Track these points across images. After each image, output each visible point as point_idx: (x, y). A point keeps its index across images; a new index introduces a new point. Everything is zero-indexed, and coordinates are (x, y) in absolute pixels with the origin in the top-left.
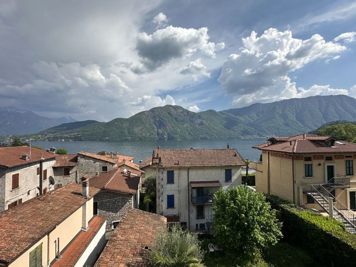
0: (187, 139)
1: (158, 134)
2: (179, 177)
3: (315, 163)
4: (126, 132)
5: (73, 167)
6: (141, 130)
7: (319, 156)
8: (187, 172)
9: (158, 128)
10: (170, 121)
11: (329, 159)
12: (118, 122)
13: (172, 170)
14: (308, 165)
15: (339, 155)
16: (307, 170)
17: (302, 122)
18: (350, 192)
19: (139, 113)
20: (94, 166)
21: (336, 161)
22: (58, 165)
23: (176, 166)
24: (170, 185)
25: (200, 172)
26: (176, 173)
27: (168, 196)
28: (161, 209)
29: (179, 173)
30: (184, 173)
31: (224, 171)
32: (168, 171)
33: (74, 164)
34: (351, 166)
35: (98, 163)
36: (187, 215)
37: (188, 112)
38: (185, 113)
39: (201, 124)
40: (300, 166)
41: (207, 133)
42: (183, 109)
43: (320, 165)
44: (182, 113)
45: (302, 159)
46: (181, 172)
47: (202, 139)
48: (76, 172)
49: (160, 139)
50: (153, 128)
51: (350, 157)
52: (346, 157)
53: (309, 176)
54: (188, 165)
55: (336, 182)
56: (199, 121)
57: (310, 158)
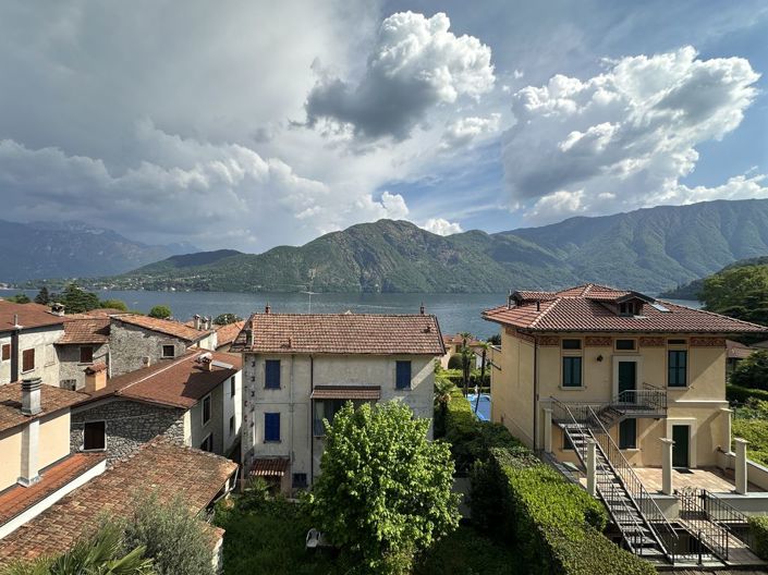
0: (423, 292)
1: (362, 280)
2: (292, 374)
3: (588, 354)
4: (297, 274)
5: (100, 345)
6: (328, 270)
7: (599, 338)
8: (309, 363)
9: (362, 268)
10: (388, 253)
11: (626, 345)
12: (280, 254)
13: (276, 359)
14: (572, 358)
15: (653, 338)
16: (569, 372)
17: (680, 258)
18: (674, 427)
19: (325, 237)
20: (146, 344)
21: (643, 350)
22: (69, 340)
23: (282, 350)
24: (270, 391)
25: (339, 365)
26: (285, 365)
27: (267, 415)
28: (249, 443)
29: (292, 367)
30: (303, 367)
31: (393, 365)
32: (267, 361)
33: (101, 339)
34: (681, 364)
35: (153, 339)
36: (310, 458)
37: (425, 234)
38: (420, 237)
39: (454, 260)
40: (553, 359)
41: (464, 279)
42: (416, 228)
43: (600, 359)
44: (413, 236)
45: (556, 344)
46: (296, 363)
47: (453, 291)
48: (107, 355)
49: (365, 290)
50: (353, 267)
51: (683, 342)
52: (671, 342)
53: (572, 384)
54: (311, 348)
55: (639, 401)
56: (450, 253)
57: (579, 341)
